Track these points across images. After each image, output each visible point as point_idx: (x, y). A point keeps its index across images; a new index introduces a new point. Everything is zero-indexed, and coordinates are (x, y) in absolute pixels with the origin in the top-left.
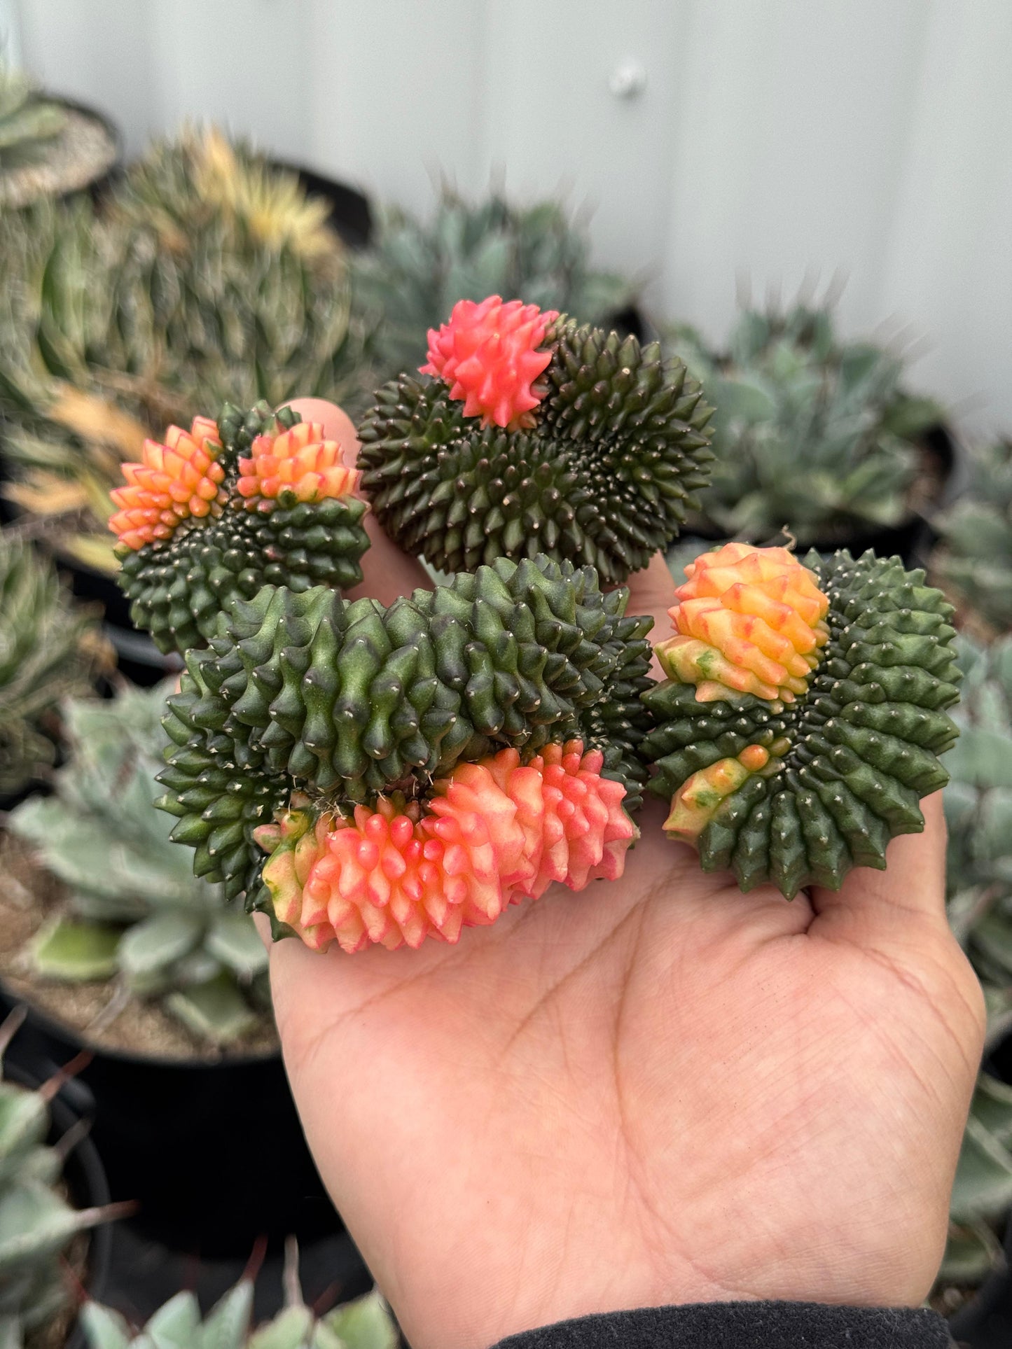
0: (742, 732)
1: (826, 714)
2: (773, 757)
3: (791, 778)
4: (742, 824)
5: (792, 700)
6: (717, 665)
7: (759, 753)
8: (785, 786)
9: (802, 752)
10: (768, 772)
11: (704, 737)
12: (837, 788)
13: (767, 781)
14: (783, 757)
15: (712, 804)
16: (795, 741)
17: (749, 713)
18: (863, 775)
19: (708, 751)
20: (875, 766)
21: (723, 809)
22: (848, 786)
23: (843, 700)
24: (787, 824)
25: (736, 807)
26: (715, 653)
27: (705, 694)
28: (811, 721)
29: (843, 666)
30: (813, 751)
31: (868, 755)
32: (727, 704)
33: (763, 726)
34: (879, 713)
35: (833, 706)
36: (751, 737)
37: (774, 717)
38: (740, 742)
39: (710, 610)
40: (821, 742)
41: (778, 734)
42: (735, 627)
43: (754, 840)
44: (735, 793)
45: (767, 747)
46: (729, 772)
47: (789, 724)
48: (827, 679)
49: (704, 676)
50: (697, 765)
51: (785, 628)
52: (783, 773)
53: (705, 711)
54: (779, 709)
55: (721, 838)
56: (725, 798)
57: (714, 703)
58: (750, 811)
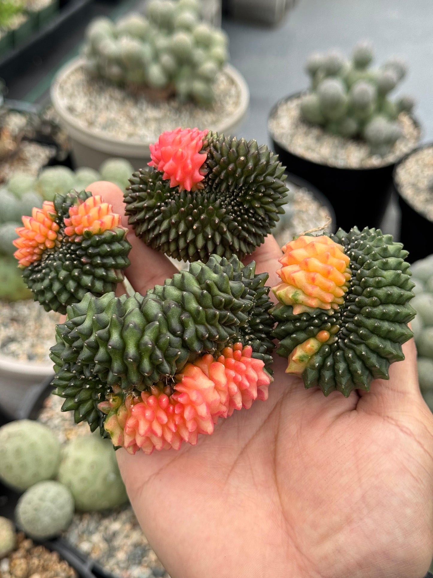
0: (315, 326)
1: (354, 313)
2: (331, 335)
3: (341, 344)
4: (321, 368)
5: (337, 308)
6: (301, 297)
7: (325, 335)
8: (339, 348)
9: (345, 331)
10: (330, 342)
11: (299, 330)
12: (362, 348)
13: (330, 346)
14: (336, 334)
15: (306, 360)
16: (341, 326)
17: (319, 317)
18: (374, 341)
19: (301, 336)
20: (379, 336)
21: (312, 362)
22: (367, 346)
23: (361, 306)
24: (341, 366)
25: (317, 361)
26: (299, 292)
27: (297, 311)
28: (347, 317)
29: (359, 289)
30: (350, 331)
31: (375, 331)
32: (307, 314)
33: (325, 322)
34: (377, 311)
35: (357, 309)
36: (321, 327)
37: (330, 317)
38: (316, 330)
39: (295, 271)
40: (353, 327)
41: (333, 324)
42: (308, 279)
43: (327, 374)
44: (316, 354)
45: (328, 330)
46: (312, 345)
47: (338, 318)
48: (352, 296)
49: (296, 303)
50: (297, 343)
51: (330, 277)
52: (337, 342)
53: (298, 319)
54: (332, 313)
55: (312, 375)
56: (312, 357)
57: (302, 314)
58: (324, 362)
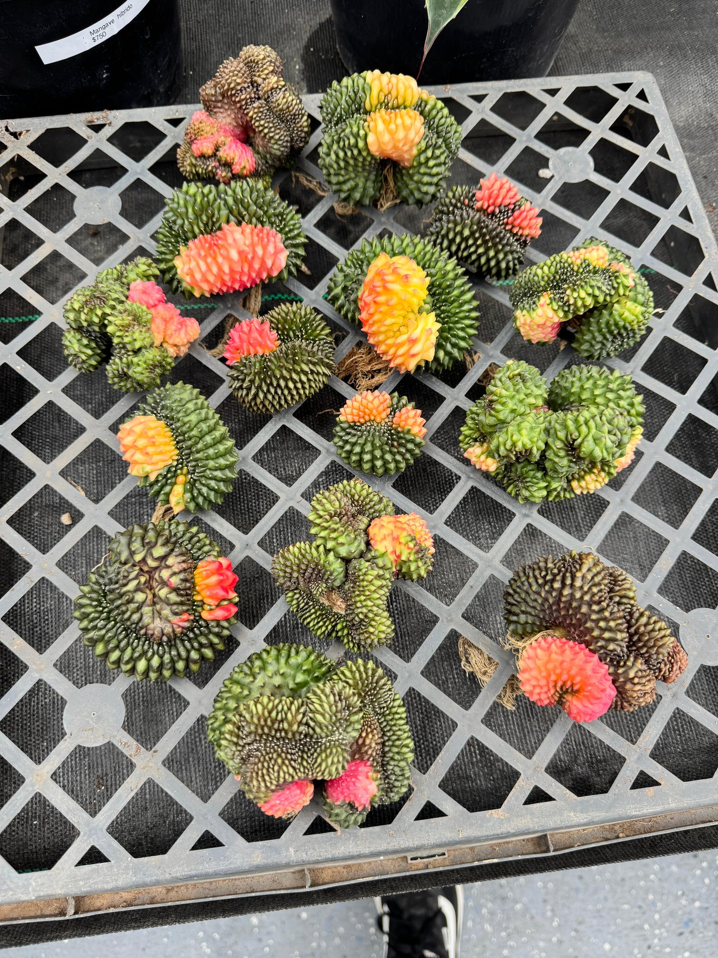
0: (172, 477)
1: (188, 455)
2: (185, 476)
3: (195, 478)
4: (193, 499)
5: (177, 458)
6: (148, 468)
7: (181, 479)
11: (163, 486)
12: (208, 472)
13: (189, 482)
15: (181, 501)
16: (187, 467)
17: (169, 471)
18: (211, 463)
19: (167, 489)
20: (212, 459)
21: (185, 499)
22: (210, 469)
23: (189, 448)
24: (204, 490)
25: (188, 495)
26: (145, 465)
27: (152, 478)
28: (186, 459)
29: (181, 438)
31: (208, 458)
32: (160, 474)
33: (176, 471)
34: (200, 446)
35: (188, 451)
36: (175, 476)
37: (176, 466)
38: (174, 480)
39: (133, 456)
41: (181, 469)
43: (200, 500)
44: (184, 493)
45: (181, 475)
46: (178, 489)
47: (182, 463)
48: (180, 445)
49: (148, 473)
50: (168, 494)
51: (157, 444)
52: (191, 478)
53: (157, 481)
54: (175, 463)
55: (192, 506)
56: (183, 496)
57: (157, 477)
58: (192, 494)
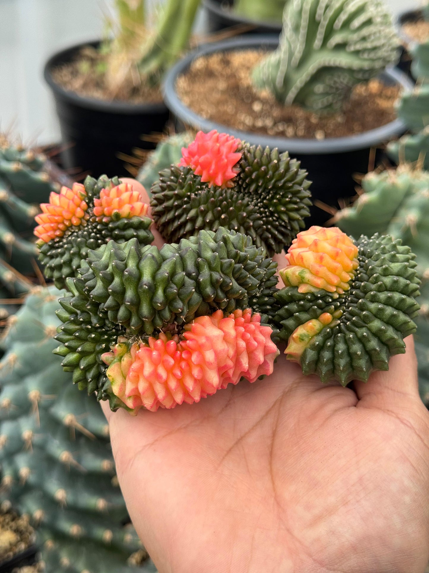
0: (320, 307)
1: (358, 297)
2: (334, 318)
3: (343, 327)
4: (320, 349)
5: (342, 292)
6: (308, 276)
7: (328, 316)
8: (340, 331)
9: (348, 316)
10: (333, 325)
11: (303, 309)
12: (364, 330)
13: (332, 329)
14: (339, 318)
15: (306, 340)
16: (344, 311)
17: (323, 298)
18: (376, 324)
19: (304, 316)
20: (381, 319)
21: (312, 342)
22: (369, 329)
23: (365, 291)
24: (341, 347)
25: (318, 341)
26: (306, 271)
27: (302, 289)
28: (352, 302)
29: (365, 276)
30: (352, 314)
31: (378, 314)
32: (313, 294)
33: (328, 304)
34: (383, 296)
35: (361, 294)
36: (323, 309)
37: (334, 300)
38: (319, 311)
39: (304, 252)
40: (356, 310)
41: (337, 308)
42: (315, 258)
43: (327, 355)
44: (318, 334)
45: (332, 313)
46: (314, 325)
47: (342, 303)
48: (358, 283)
49: (302, 281)
50: (300, 323)
51: (338, 259)
52: (339, 325)
53: (303, 297)
54: (336, 296)
55: (311, 355)
56: (312, 337)
57: (307, 294)
58: (324, 342)
